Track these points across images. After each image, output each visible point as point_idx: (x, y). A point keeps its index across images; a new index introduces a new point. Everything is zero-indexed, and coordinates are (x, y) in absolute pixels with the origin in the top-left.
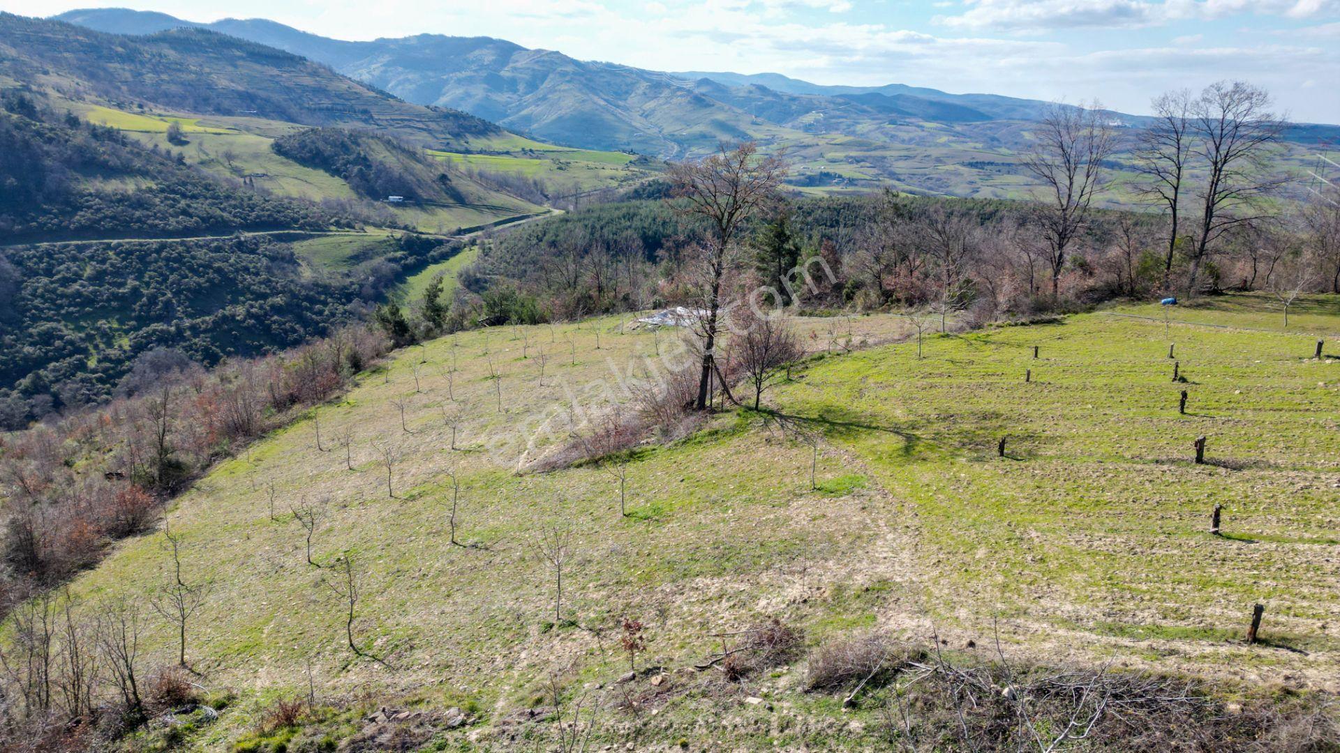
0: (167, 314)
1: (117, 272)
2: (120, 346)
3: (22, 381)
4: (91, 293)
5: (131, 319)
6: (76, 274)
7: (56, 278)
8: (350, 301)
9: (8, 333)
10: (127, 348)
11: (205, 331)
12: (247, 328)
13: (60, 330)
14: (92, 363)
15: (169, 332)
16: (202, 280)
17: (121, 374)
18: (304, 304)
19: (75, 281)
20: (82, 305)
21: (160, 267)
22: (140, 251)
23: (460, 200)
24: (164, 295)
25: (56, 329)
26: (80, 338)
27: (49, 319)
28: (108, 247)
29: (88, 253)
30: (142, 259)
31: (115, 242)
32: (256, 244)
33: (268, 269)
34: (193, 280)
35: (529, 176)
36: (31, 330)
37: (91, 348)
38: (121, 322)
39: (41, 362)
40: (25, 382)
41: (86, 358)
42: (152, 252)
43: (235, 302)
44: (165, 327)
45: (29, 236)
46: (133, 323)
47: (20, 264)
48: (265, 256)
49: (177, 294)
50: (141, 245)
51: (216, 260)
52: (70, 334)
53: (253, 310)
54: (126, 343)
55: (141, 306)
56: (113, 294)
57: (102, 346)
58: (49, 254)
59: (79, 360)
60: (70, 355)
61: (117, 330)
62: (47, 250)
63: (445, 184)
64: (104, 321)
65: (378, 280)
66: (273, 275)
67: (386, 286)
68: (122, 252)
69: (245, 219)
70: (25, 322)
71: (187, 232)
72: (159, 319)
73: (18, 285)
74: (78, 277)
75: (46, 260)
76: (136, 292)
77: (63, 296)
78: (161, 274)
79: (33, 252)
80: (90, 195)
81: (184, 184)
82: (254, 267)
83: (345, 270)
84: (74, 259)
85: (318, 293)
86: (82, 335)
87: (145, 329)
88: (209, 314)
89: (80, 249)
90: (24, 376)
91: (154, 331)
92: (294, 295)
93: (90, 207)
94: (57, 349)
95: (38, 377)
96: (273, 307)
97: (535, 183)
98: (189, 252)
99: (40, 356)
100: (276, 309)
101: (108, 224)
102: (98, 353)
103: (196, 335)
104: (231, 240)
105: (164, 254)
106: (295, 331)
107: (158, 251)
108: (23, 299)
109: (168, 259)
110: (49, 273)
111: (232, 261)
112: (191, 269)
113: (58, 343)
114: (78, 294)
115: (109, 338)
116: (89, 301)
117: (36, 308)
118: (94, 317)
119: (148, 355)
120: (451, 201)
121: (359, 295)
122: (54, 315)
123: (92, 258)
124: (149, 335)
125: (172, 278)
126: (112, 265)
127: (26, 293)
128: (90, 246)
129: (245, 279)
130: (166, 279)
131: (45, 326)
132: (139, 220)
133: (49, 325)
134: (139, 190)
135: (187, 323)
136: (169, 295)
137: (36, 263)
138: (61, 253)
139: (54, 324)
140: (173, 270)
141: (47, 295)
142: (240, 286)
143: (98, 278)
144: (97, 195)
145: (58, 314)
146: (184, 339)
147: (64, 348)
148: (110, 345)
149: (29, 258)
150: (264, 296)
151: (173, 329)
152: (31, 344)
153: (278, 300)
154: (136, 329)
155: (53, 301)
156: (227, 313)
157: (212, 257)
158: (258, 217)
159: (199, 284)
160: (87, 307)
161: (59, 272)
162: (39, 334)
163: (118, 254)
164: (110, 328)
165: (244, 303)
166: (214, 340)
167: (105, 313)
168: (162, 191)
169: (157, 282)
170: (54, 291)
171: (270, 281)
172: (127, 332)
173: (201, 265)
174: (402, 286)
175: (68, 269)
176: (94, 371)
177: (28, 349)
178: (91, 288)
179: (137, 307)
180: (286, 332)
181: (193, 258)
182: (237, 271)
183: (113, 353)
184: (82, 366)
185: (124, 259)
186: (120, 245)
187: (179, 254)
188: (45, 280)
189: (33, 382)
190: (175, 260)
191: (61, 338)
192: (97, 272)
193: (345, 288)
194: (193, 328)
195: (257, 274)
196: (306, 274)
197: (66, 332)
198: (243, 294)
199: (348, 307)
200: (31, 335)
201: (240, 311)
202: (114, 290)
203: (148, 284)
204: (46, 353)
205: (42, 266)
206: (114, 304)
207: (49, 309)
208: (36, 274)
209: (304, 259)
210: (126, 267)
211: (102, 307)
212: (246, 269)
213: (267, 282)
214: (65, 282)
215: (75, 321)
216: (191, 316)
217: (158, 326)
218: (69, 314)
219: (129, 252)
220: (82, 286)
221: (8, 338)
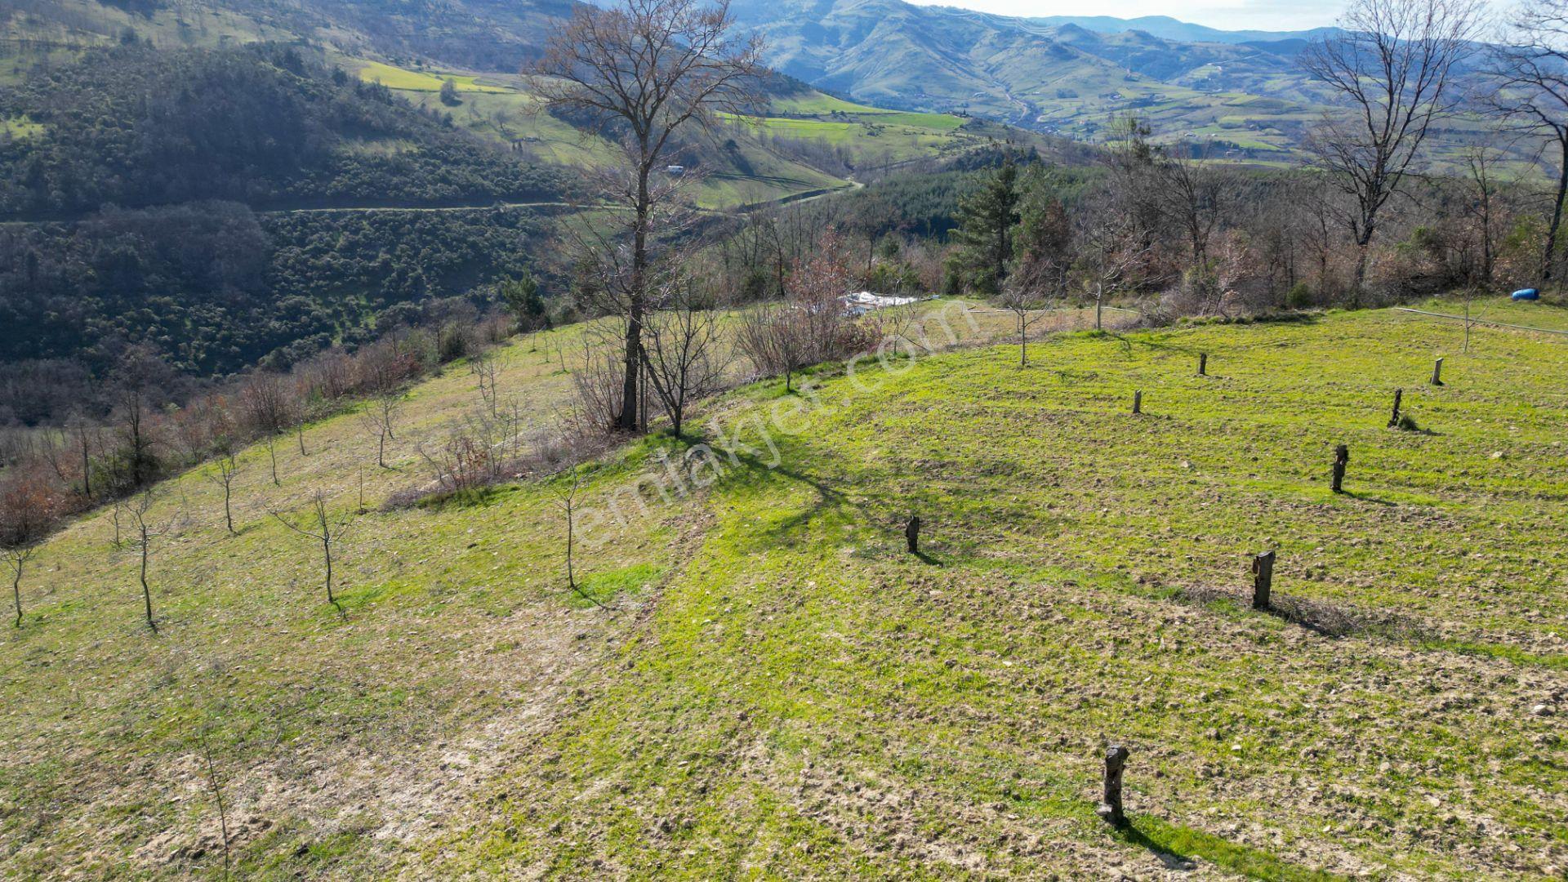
0: (415, 294)
1: (370, 244)
2: (366, 325)
3: (265, 357)
4: (342, 265)
5: (379, 296)
6: (328, 244)
7: (308, 248)
9: (255, 306)
10: (372, 327)
13: (308, 305)
14: (336, 342)
15: (416, 312)
16: (455, 256)
19: (326, 252)
20: (331, 279)
21: (413, 240)
22: (394, 221)
23: (747, 170)
24: (414, 270)
25: (302, 304)
26: (327, 314)
27: (297, 293)
28: (363, 216)
29: (342, 222)
30: (394, 230)
31: (369, 210)
32: (516, 217)
33: (527, 246)
34: (445, 255)
35: (834, 144)
36: (279, 303)
37: (337, 325)
38: (369, 298)
39: (286, 338)
40: (268, 358)
41: (332, 336)
42: (406, 223)
43: (487, 281)
44: (413, 306)
45: (287, 202)
46: (381, 300)
47: (273, 230)
48: (524, 230)
49: (427, 270)
50: (395, 214)
51: (471, 234)
52: (318, 310)
54: (372, 321)
55: (390, 282)
56: (363, 267)
57: (348, 324)
58: (303, 222)
59: (325, 338)
60: (316, 332)
61: (364, 307)
62: (301, 217)
63: (732, 152)
64: (352, 297)
66: (531, 252)
68: (375, 222)
69: (508, 189)
70: (272, 295)
71: (444, 201)
72: (407, 297)
73: (270, 255)
74: (330, 247)
75: (299, 228)
76: (386, 265)
77: (314, 268)
78: (413, 248)
79: (287, 219)
80: (349, 158)
81: (448, 148)
82: (511, 243)
84: (329, 228)
86: (329, 311)
87: (392, 307)
88: (458, 293)
89: (335, 217)
90: (268, 353)
91: (402, 309)
93: (347, 172)
94: (304, 326)
95: (281, 353)
97: (839, 151)
98: (443, 224)
99: (284, 332)
101: (363, 191)
102: (344, 332)
104: (490, 211)
105: (418, 225)
107: (412, 222)
108: (275, 270)
109: (421, 231)
110: (301, 242)
111: (488, 235)
112: (445, 243)
113: (304, 318)
114: (329, 266)
115: (355, 316)
116: (338, 274)
117: (286, 280)
118: (342, 291)
120: (737, 172)
122: (303, 288)
123: (345, 228)
124: (396, 314)
125: (424, 252)
126: (365, 236)
127: (277, 264)
128: (346, 214)
129: (500, 256)
130: (417, 254)
131: (293, 299)
132: (396, 187)
133: (297, 298)
134: (399, 153)
135: (436, 302)
136: (420, 271)
137: (289, 232)
138: (315, 221)
139: (302, 298)
140: (425, 243)
141: (298, 267)
142: (495, 263)
143: (350, 250)
144: (357, 158)
145: (308, 288)
146: (431, 320)
147: (310, 325)
148: (356, 323)
149: (283, 226)
151: (420, 308)
152: (278, 319)
154: (384, 307)
155: (303, 273)
156: (477, 293)
157: (467, 231)
158: (521, 186)
159: (451, 260)
160: (337, 281)
161: (311, 242)
162: (287, 308)
163: (371, 225)
164: (358, 305)
165: (497, 282)
167: (353, 288)
168: (423, 155)
169: (409, 256)
170: (305, 262)
171: (527, 259)
172: (374, 310)
173: (453, 239)
175: (321, 239)
177: (274, 324)
178: (342, 260)
179: (386, 282)
181: (448, 230)
182: (492, 246)
183: (358, 331)
184: (326, 345)
185: (377, 230)
186: (374, 214)
187: (433, 225)
188: (297, 250)
189: (276, 358)
190: (429, 232)
191: (308, 313)
192: (350, 243)
194: (441, 309)
195: (513, 251)
196: (567, 253)
197: (313, 307)
198: (497, 273)
200: (278, 309)
201: (491, 290)
202: (365, 263)
203: (399, 258)
204: (292, 329)
205: (295, 234)
206: (363, 278)
207: (299, 281)
208: (289, 243)
209: (566, 235)
210: (379, 239)
211: (352, 281)
212: (502, 245)
213: (523, 260)
214: (317, 253)
215: (324, 295)
216: (439, 295)
217: (406, 305)
218: (318, 287)
219: (383, 223)
220: (333, 257)
221: (255, 311)
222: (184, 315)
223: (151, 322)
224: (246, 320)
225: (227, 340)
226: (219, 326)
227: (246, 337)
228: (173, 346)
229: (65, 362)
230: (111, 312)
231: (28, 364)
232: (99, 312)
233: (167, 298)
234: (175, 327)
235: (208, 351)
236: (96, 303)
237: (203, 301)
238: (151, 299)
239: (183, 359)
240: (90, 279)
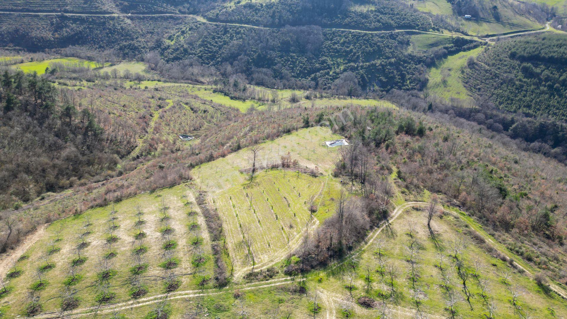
0: (355, 62)
1: (349, 43)
2: (340, 69)
4: (340, 48)
6: (338, 41)
8: (419, 63)
11: (365, 68)
12: (378, 69)
14: (331, 73)
15: (354, 67)
16: (371, 49)
17: (337, 78)
18: (402, 63)
19: (337, 44)
20: (336, 53)
21: (361, 43)
22: (358, 35)
23: (498, 18)
24: (358, 53)
26: (331, 64)
27: (326, 56)
28: (350, 32)
29: (344, 34)
30: (357, 38)
31: (353, 31)
32: (397, 36)
33: (396, 47)
34: (369, 49)
36: (320, 59)
37: (333, 68)
38: (344, 61)
39: (318, 70)
40: (313, 75)
41: (331, 70)
43: (379, 58)
44: (354, 65)
45: (331, 26)
46: (346, 61)
47: (325, 35)
48: (398, 41)
49: (362, 53)
50: (360, 33)
51: (379, 42)
52: (330, 62)
53: (383, 63)
54: (342, 68)
55: (351, 56)
56: (345, 50)
57: (336, 68)
58: (334, 33)
59: (328, 71)
60: (327, 69)
61: (342, 63)
62: (334, 31)
63: (495, 10)
64: (339, 59)
65: (436, 56)
66: (396, 49)
67: (438, 59)
69: (399, 24)
70: (320, 56)
71: (376, 29)
73: (323, 43)
75: (332, 35)
76: (351, 50)
77: (332, 48)
78: (361, 45)
79: (330, 32)
80: (353, 12)
81: (384, 8)
82: (391, 45)
83: (425, 50)
84: (340, 36)
85: (409, 59)
87: (349, 64)
88: (369, 62)
89: (343, 32)
92: (400, 59)
93: (350, 17)
95: (316, 75)
96: (390, 63)
97: (553, 9)
98: (372, 38)
99: (319, 68)
100: (391, 64)
101: (353, 24)
102: (334, 70)
103: (361, 69)
104: (388, 33)
105: (365, 37)
106: (393, 73)
107: (363, 36)
108: (322, 48)
109: (365, 40)
110: (331, 40)
111: (385, 42)
112: (370, 45)
113: (325, 65)
114: (336, 48)
115: (338, 65)
116: (338, 52)
117: (324, 52)
118: (337, 57)
119: (345, 74)
120: (493, 19)
121: (424, 62)
123: (344, 36)
124: (349, 67)
125: (363, 47)
126: (349, 40)
128: (346, 31)
129: (385, 50)
130: (361, 47)
132: (363, 24)
134: (368, 11)
135: (361, 64)
136: (360, 53)
137: (329, 36)
138: (337, 33)
139: (326, 58)
140: (365, 44)
142: (383, 53)
143: (343, 44)
144: (355, 12)
145: (329, 55)
146: (358, 70)
148: (338, 67)
149: (328, 34)
150: (388, 58)
151: (356, 66)
152: (319, 64)
153: (393, 60)
154: (346, 64)
155: (329, 50)
156: (374, 62)
157: (379, 40)
158: (404, 23)
159: (370, 51)
160: (338, 53)
161: (334, 40)
162: (322, 61)
163: (352, 36)
164: (340, 62)
165: (381, 59)
166: (366, 71)
167: (340, 56)
168: (376, 11)
169: (358, 48)
170: (330, 46)
172: (344, 64)
173: (374, 43)
174: (444, 59)
175: (337, 39)
176: (330, 76)
177: (317, 65)
179: (349, 56)
180: (390, 73)
181: (373, 40)
182: (385, 46)
183: (338, 70)
184: (328, 73)
185: (353, 38)
186: (353, 32)
187: (369, 38)
188: (330, 42)
190: (367, 41)
191: (326, 63)
192: (344, 41)
193: (421, 58)
194: (362, 66)
195: (391, 49)
196: (410, 50)
197: (329, 61)
198: (382, 56)
199: (417, 66)
200: (319, 61)
201: (378, 62)
203: (356, 48)
204: (321, 67)
205: (331, 37)
206: (344, 54)
207: (327, 52)
208: (328, 40)
209: (413, 43)
210: (352, 41)
211: (341, 54)
212: (388, 46)
213: (393, 52)
214: (335, 43)
215: (332, 58)
216: (363, 62)
217: (352, 64)
218: (332, 55)
219: (355, 36)
220: (338, 46)
221: (314, 61)
222: (297, 59)
223: (289, 61)
224: (311, 63)
225: (305, 69)
226: (304, 64)
227: (310, 68)
228: (292, 68)
229: (269, 70)
230: (281, 57)
231: (261, 69)
232: (279, 56)
233: (294, 54)
234: (294, 63)
235: (300, 71)
236: (279, 54)
237: (303, 56)
238: (291, 54)
239: (294, 72)
240: (279, 47)
